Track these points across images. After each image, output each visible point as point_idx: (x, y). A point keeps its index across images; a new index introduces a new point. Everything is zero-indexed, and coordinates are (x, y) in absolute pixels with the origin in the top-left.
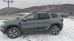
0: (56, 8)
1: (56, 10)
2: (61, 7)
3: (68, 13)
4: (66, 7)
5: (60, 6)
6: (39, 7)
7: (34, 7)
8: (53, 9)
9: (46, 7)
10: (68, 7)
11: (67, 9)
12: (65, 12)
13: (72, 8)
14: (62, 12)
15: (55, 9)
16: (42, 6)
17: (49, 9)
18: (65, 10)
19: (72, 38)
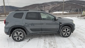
0: (59, 5)
1: (60, 8)
2: (65, 4)
3: (73, 11)
4: (71, 4)
5: (65, 2)
6: (40, 4)
7: (34, 4)
8: (57, 6)
9: (49, 4)
10: (73, 4)
11: (72, 6)
12: (69, 10)
13: (77, 5)
14: (67, 10)
15: (58, 7)
16: (44, 3)
17: (52, 6)
18: (70, 7)
19: (82, 39)
